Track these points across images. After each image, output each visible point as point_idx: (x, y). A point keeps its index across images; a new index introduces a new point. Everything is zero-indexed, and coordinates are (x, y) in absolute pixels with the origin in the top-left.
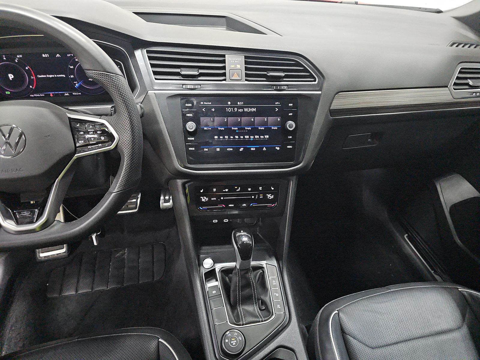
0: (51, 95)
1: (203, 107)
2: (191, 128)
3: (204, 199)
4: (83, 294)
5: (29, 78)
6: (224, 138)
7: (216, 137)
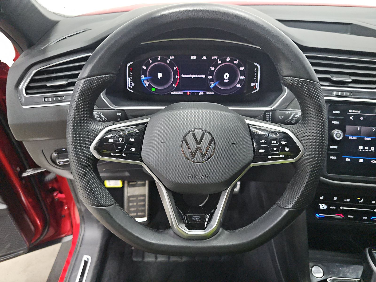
0: (188, 93)
1: (352, 115)
2: (338, 136)
3: (323, 206)
4: (161, 263)
5: (175, 77)
6: (370, 149)
7: (361, 147)
